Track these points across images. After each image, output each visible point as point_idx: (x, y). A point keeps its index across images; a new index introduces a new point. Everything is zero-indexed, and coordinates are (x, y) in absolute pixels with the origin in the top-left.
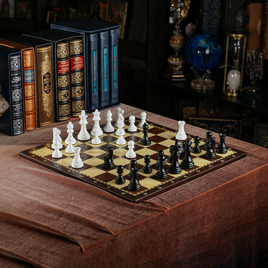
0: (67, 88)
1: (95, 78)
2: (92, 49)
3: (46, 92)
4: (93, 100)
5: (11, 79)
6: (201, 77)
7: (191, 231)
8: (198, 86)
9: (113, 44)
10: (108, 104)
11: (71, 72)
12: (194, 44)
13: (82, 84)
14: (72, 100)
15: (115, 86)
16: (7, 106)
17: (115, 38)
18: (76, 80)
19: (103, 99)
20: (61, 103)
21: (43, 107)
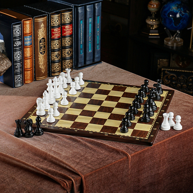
0: (59, 50)
1: (81, 42)
2: (80, 19)
3: (41, 53)
4: (80, 59)
5: (14, 43)
6: (173, 36)
7: (149, 172)
8: (170, 43)
9: (96, 14)
10: (92, 62)
11: (62, 37)
12: (167, 9)
13: (71, 47)
14: (62, 59)
15: (98, 48)
16: (10, 64)
17: (99, 10)
18: (66, 43)
19: (88, 58)
20: (54, 62)
21: (39, 65)
